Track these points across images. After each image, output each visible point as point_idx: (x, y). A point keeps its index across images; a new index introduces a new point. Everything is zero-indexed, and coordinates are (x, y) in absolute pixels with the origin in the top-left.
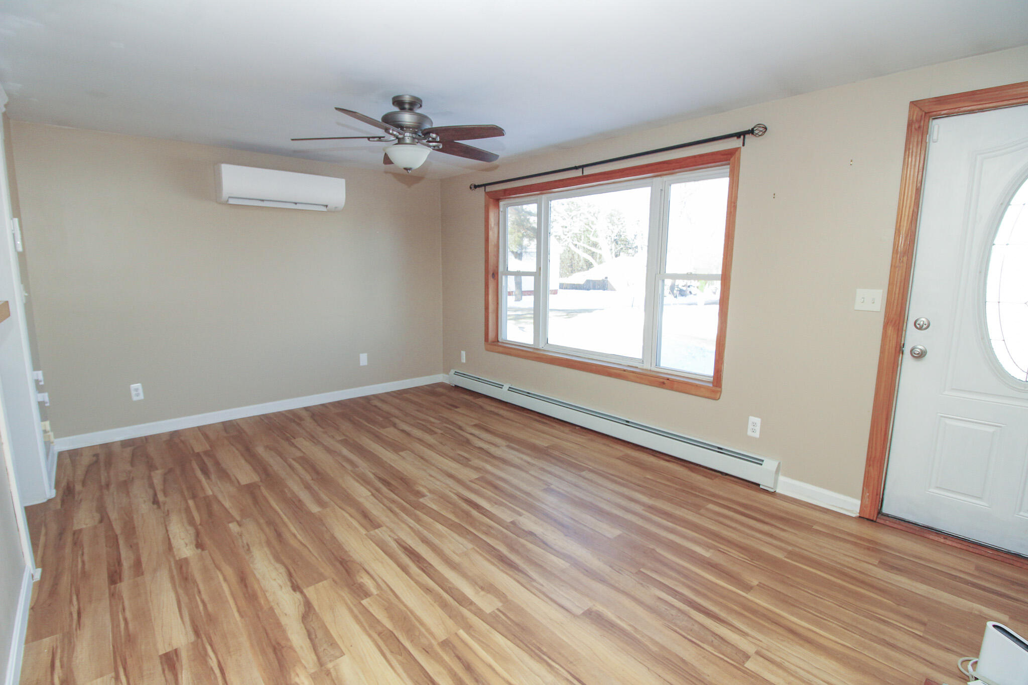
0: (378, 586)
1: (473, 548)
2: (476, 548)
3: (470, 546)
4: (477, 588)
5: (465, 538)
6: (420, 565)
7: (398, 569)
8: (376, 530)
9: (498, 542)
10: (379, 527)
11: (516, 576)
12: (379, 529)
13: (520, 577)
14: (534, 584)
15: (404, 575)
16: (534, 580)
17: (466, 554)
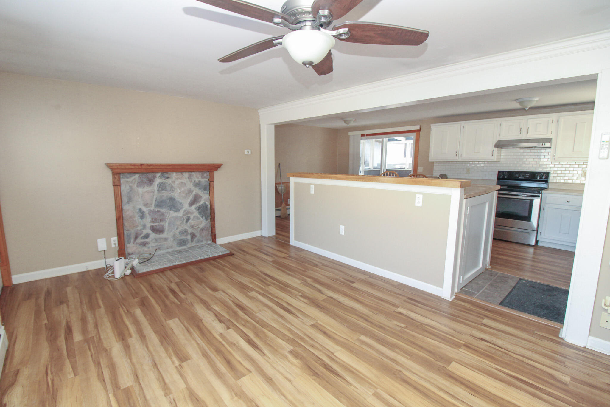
0: (298, 298)
1: (256, 313)
2: (254, 313)
3: (258, 314)
4: (256, 298)
5: (260, 319)
6: (282, 306)
7: (292, 304)
8: (313, 323)
9: (242, 317)
10: (311, 325)
11: (238, 301)
12: (311, 324)
13: (237, 302)
14: (232, 299)
15: (289, 302)
16: (231, 301)
17: (260, 310)
